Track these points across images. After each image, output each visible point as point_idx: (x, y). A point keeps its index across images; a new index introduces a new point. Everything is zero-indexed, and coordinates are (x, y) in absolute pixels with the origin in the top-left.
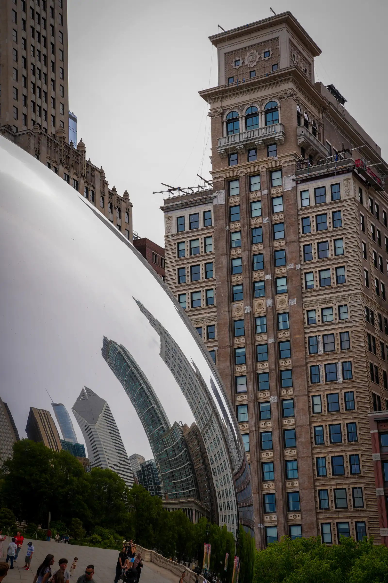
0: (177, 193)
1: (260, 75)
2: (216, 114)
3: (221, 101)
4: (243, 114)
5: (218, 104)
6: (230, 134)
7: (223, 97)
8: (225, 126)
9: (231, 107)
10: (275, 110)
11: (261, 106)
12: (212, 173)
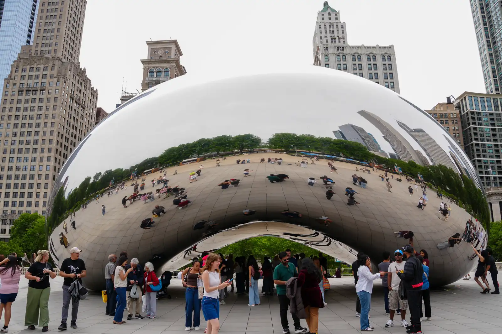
0: (127, 95)
1: (164, 58)
2: (146, 69)
3: (148, 64)
4: (156, 71)
5: (146, 65)
6: (150, 77)
7: (149, 63)
8: (148, 73)
9: (152, 67)
10: (168, 71)
11: (163, 69)
12: (142, 90)
